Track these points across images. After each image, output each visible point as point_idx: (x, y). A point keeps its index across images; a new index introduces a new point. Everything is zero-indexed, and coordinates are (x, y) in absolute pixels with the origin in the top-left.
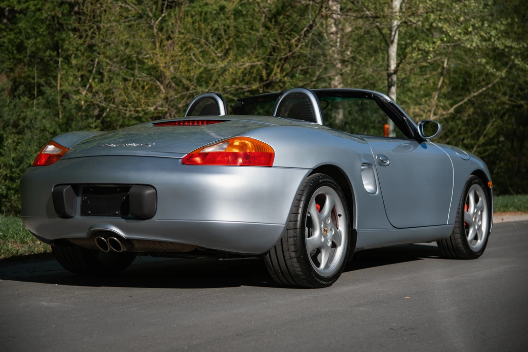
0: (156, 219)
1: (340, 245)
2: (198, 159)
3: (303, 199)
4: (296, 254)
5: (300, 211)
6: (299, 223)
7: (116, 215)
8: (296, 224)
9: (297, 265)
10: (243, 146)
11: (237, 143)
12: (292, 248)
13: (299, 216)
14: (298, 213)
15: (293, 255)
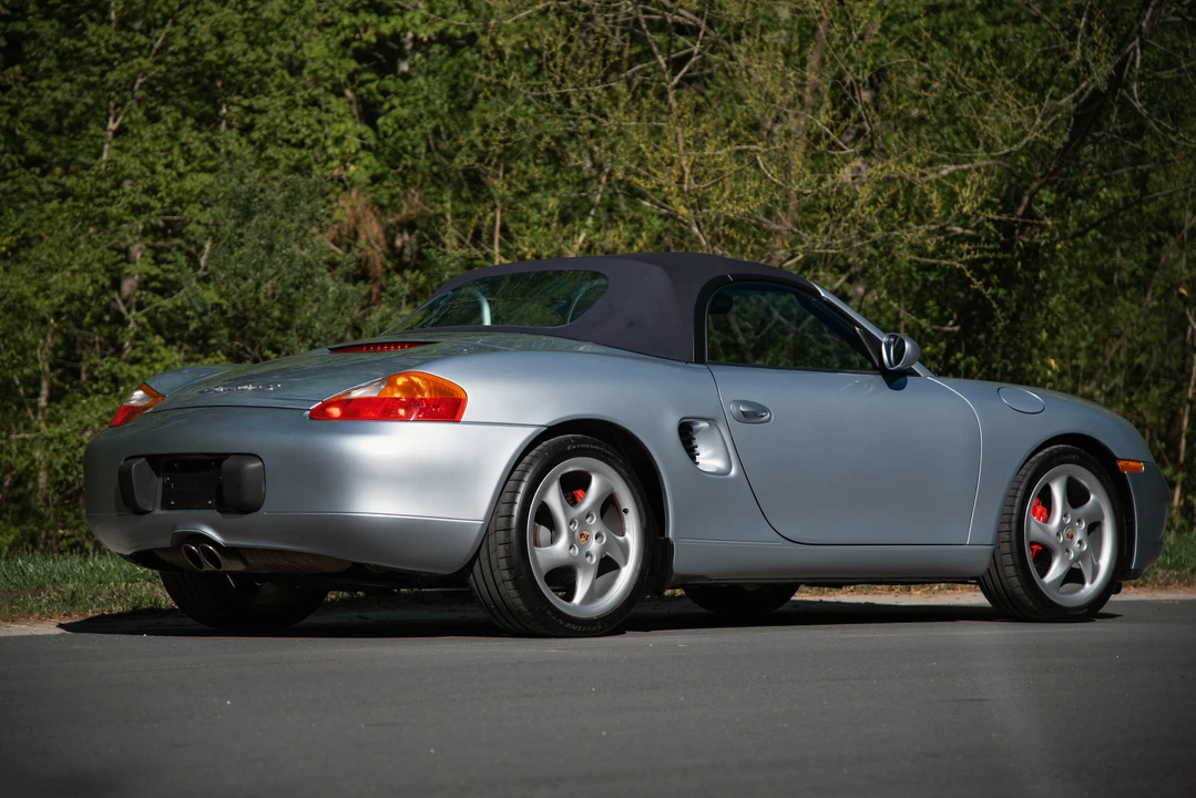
0: (264, 511)
1: (626, 563)
2: (336, 411)
3: (526, 479)
4: (511, 573)
5: (519, 499)
6: (514, 520)
7: (209, 507)
8: (509, 522)
9: (514, 593)
10: (410, 388)
11: (400, 381)
12: (503, 563)
13: (517, 508)
14: (513, 503)
15: (506, 575)
